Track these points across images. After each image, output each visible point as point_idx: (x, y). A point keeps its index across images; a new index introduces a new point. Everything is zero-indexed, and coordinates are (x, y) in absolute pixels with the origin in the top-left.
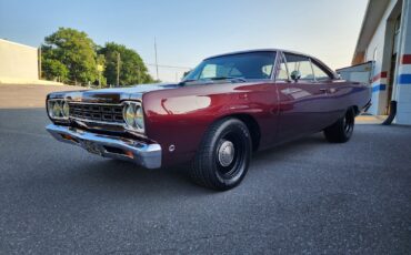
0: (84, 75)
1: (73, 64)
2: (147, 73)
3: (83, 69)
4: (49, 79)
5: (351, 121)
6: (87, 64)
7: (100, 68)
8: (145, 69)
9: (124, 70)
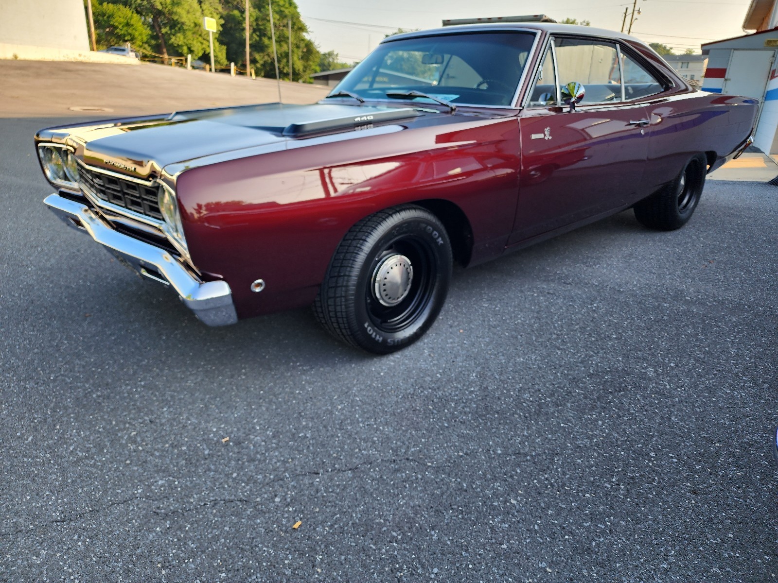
0: (178, 39)
1: (158, 13)
2: (307, 36)
3: (175, 25)
4: (110, 48)
5: (696, 182)
6: (183, 15)
7: (211, 25)
8: (302, 28)
9: (259, 30)
